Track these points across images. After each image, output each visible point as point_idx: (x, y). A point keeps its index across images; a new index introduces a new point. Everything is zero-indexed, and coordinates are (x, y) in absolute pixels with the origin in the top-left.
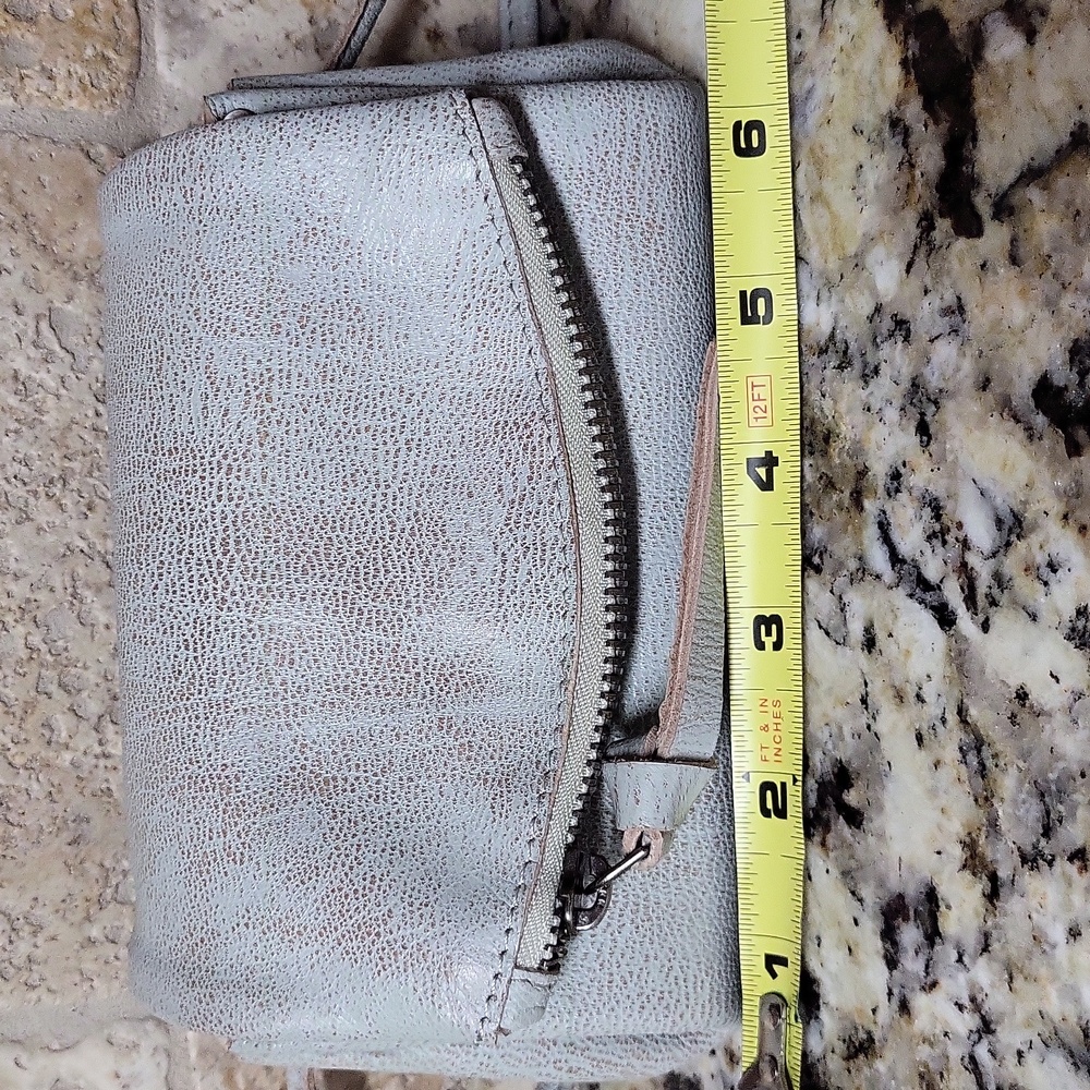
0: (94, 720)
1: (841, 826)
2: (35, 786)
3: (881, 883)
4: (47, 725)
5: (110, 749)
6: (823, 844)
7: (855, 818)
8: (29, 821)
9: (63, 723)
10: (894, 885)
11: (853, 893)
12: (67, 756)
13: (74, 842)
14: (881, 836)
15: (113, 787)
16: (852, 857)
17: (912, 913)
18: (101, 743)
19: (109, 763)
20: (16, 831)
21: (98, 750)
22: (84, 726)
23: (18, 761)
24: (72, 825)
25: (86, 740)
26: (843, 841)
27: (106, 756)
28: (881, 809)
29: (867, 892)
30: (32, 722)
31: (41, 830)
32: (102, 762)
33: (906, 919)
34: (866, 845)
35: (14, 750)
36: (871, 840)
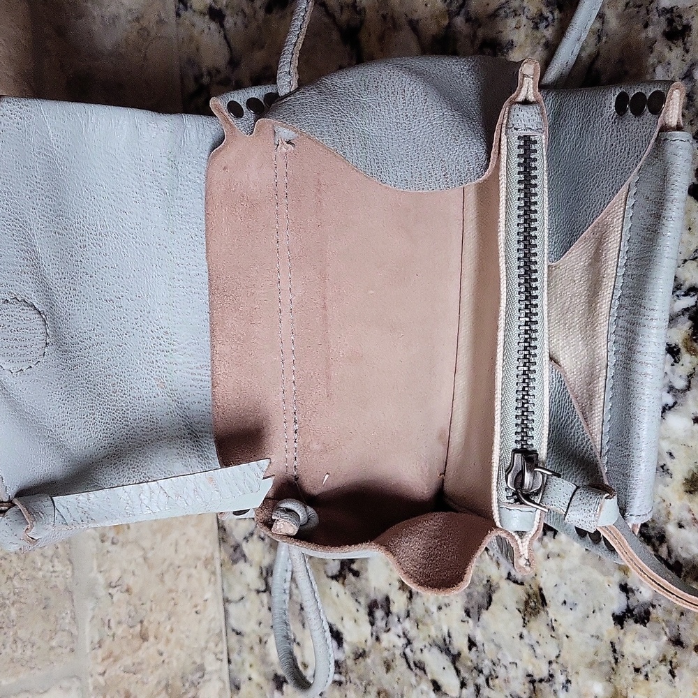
0: (50, 557)
1: (350, 577)
2: (30, 586)
3: (367, 596)
4: (33, 562)
5: (56, 569)
6: (343, 583)
7: (356, 574)
8: (28, 601)
9: (39, 560)
10: (373, 596)
11: (356, 600)
12: (41, 573)
13: (45, 608)
14: (367, 580)
15: (58, 584)
16: (355, 587)
17: (380, 606)
18: (53, 567)
19: (56, 574)
20: (23, 606)
21: (52, 570)
22: (47, 560)
23: (24, 577)
24: (44, 601)
25: (48, 567)
26: (352, 582)
27: (54, 572)
28: (367, 570)
29: (362, 600)
30: (28, 561)
31: (33, 605)
32: (54, 574)
33: (378, 608)
34: (360, 583)
35: (22, 573)
36: (363, 581)
